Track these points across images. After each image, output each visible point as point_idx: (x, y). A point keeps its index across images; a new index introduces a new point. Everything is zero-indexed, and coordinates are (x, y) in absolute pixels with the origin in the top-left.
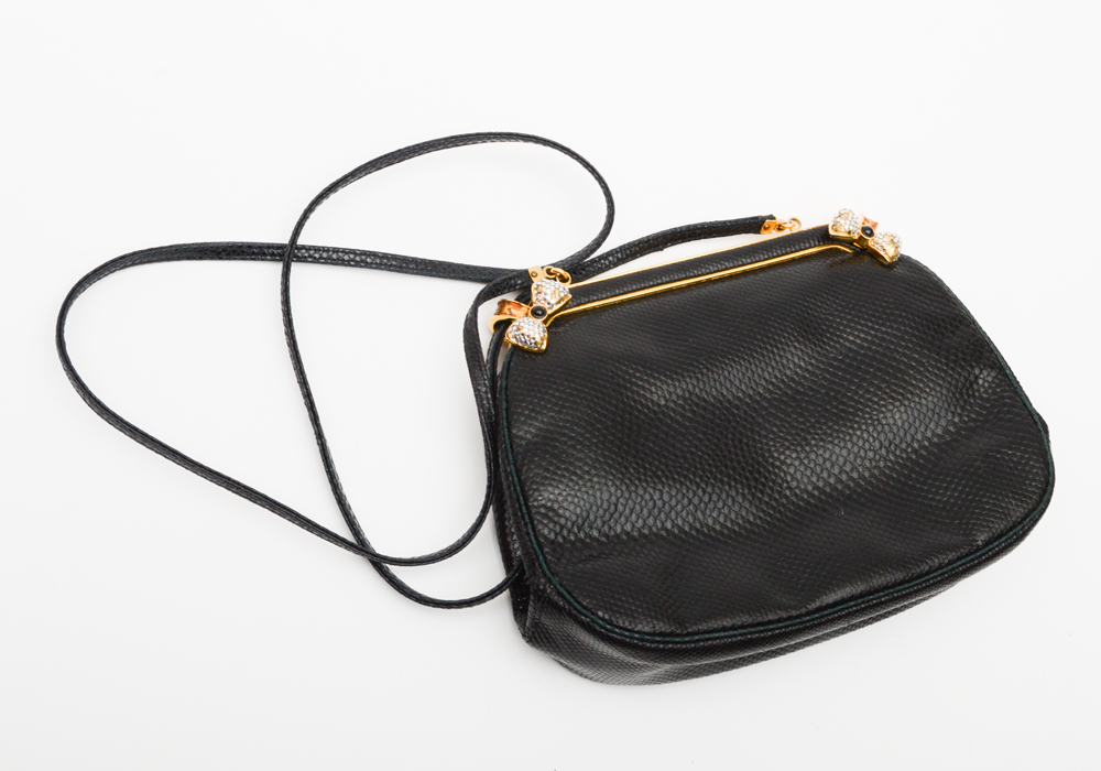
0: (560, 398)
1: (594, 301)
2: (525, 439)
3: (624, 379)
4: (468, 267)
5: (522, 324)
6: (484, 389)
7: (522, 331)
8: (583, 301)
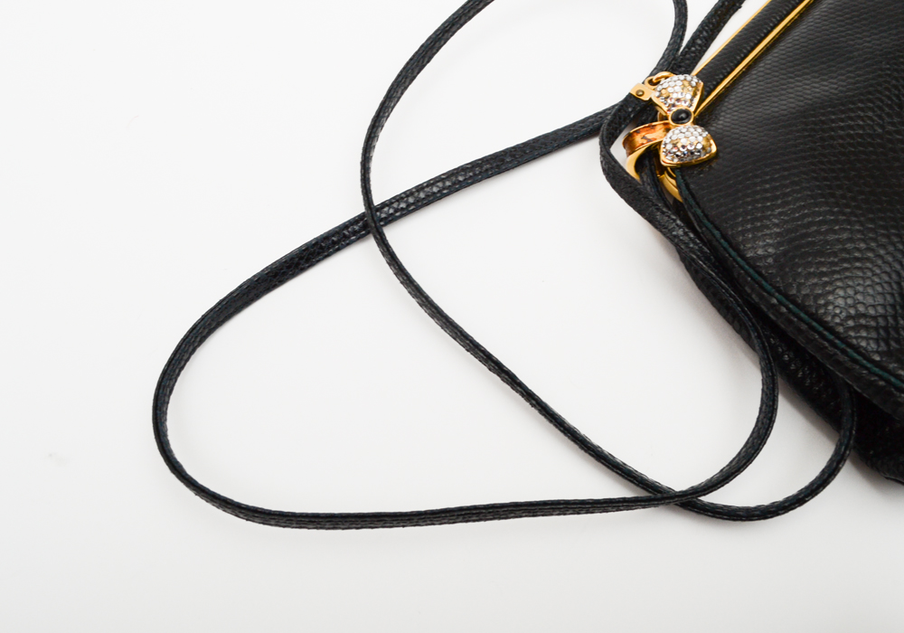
0: (775, 188)
2: (770, 255)
5: (674, 138)
6: (681, 232)
8: (712, 87)
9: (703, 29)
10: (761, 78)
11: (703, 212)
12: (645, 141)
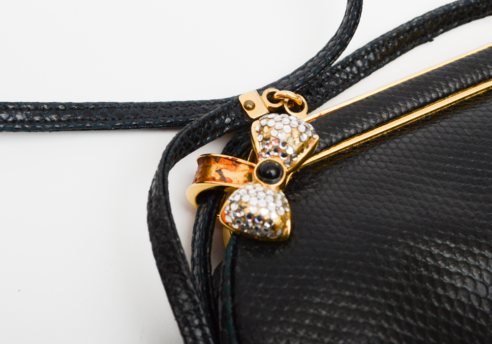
1: (352, 136)
3: (426, 266)
4: (142, 106)
5: (245, 199)
7: (247, 211)
8: (334, 140)
9: (373, 50)
10: (395, 159)
11: (234, 308)
12: (218, 177)
